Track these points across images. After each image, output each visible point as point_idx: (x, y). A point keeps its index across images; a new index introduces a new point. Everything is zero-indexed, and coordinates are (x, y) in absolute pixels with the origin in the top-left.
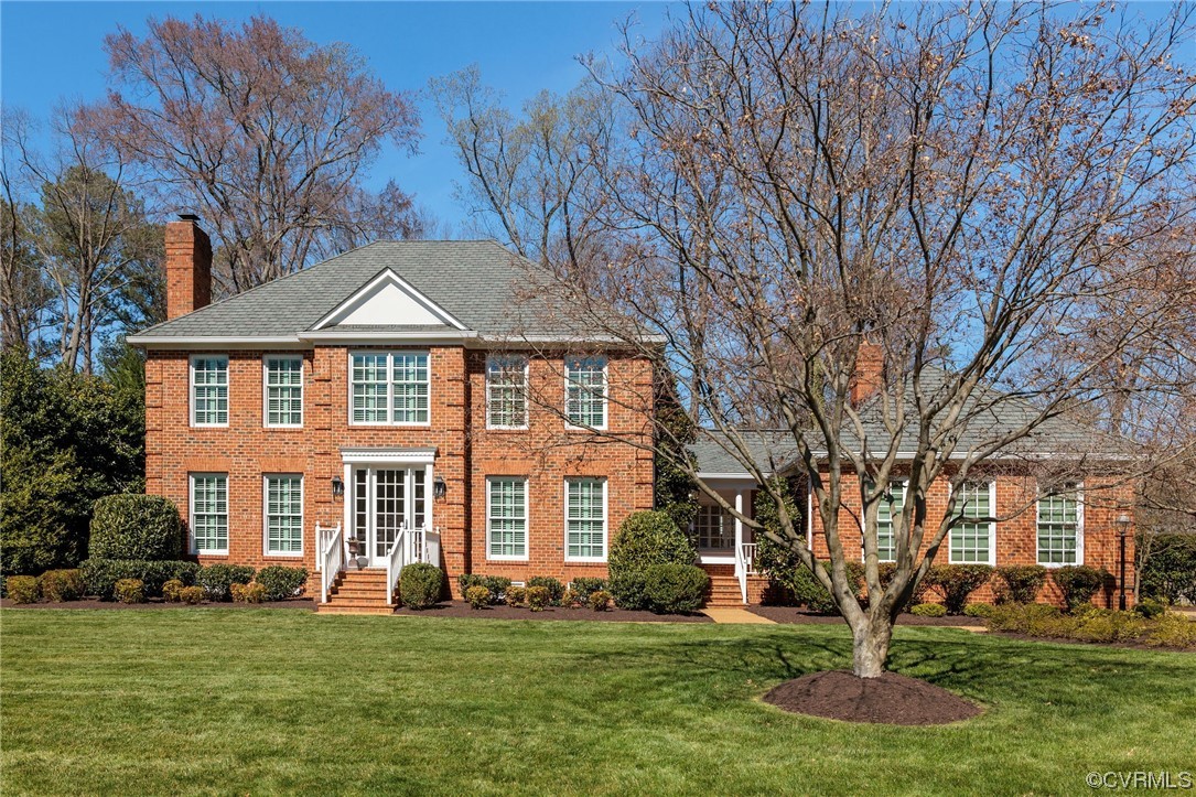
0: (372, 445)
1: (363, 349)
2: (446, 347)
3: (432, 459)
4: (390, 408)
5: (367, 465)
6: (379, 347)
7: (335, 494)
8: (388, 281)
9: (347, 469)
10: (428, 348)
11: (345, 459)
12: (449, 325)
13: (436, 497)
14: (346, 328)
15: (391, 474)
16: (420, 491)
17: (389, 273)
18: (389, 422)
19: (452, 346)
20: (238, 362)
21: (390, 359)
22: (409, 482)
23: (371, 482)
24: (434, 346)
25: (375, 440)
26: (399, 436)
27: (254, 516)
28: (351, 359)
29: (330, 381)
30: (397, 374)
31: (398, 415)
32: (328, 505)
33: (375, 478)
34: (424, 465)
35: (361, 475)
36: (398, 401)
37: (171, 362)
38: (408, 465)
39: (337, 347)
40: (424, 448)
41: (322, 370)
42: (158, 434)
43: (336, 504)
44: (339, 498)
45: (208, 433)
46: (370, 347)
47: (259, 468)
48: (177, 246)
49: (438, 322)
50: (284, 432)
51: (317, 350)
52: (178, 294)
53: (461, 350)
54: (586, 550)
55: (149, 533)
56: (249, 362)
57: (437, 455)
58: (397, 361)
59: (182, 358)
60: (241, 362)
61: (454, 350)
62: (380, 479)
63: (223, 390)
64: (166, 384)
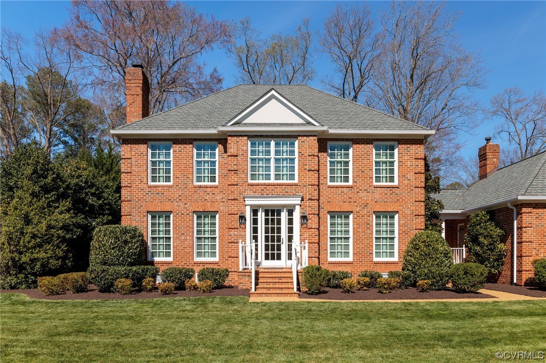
0: (263, 194)
1: (259, 137)
2: (306, 136)
3: (299, 202)
4: (272, 173)
5: (260, 206)
6: (267, 136)
7: (241, 224)
8: (273, 97)
9: (248, 209)
10: (296, 137)
11: (247, 203)
12: (309, 123)
13: (302, 224)
14: (245, 124)
15: (273, 212)
16: (290, 222)
17: (273, 92)
18: (272, 180)
19: (311, 136)
20: (178, 146)
21: (273, 143)
22: (284, 216)
23: (261, 216)
24: (300, 136)
25: (265, 190)
26: (279, 189)
27: (188, 237)
28: (249, 143)
29: (237, 156)
30: (277, 152)
31: (277, 177)
32: (236, 230)
33: (263, 213)
34: (294, 206)
35: (255, 212)
36: (277, 169)
37: (137, 146)
38: (284, 206)
39: (242, 136)
40: (294, 196)
41: (232, 149)
42: (129, 189)
43: (241, 230)
44: (243, 226)
45: (159, 188)
46: (261, 136)
47: (192, 209)
48: (132, 81)
49: (302, 121)
50: (207, 187)
51: (229, 138)
52: (133, 109)
53: (316, 138)
54: (385, 254)
55: (129, 249)
56: (185, 146)
57: (302, 200)
58: (277, 144)
59: (144, 144)
60: (180, 146)
61: (312, 138)
62: (267, 215)
63: (168, 163)
64: (134, 159)
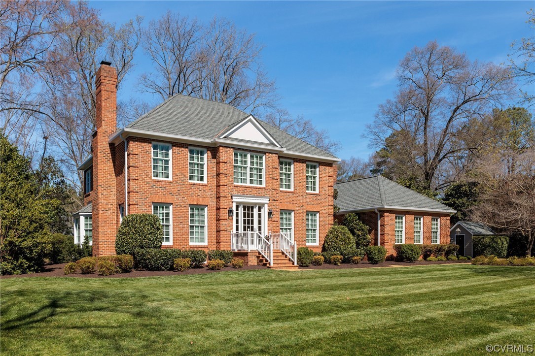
0: (244, 194)
1: (241, 150)
2: (272, 153)
3: (267, 202)
4: (248, 178)
5: (241, 203)
7: (229, 216)
8: (250, 120)
9: (234, 205)
10: (265, 153)
11: (234, 200)
12: (272, 144)
13: (269, 218)
14: (232, 139)
15: (248, 208)
16: (260, 216)
17: (251, 117)
18: (248, 184)
19: (274, 153)
21: (249, 156)
22: (256, 211)
23: (241, 210)
24: (267, 153)
25: (245, 191)
26: (254, 191)
27: (185, 226)
28: (233, 154)
29: (226, 163)
30: (252, 163)
31: (252, 181)
32: (226, 221)
33: (243, 209)
34: (263, 204)
35: (237, 207)
36: (252, 175)
37: (143, 144)
38: (256, 204)
39: (229, 147)
40: (264, 197)
41: (223, 157)
42: (137, 181)
43: (229, 221)
44: (230, 218)
45: (163, 183)
46: (243, 149)
47: (188, 202)
48: (108, 78)
49: (267, 142)
50: (199, 185)
51: (221, 148)
52: (108, 104)
53: (277, 155)
54: (311, 240)
56: (183, 149)
57: (270, 200)
58: (252, 157)
59: (148, 143)
60: (178, 148)
61: (275, 155)
62: (244, 210)
63: (167, 161)
64: (140, 155)
